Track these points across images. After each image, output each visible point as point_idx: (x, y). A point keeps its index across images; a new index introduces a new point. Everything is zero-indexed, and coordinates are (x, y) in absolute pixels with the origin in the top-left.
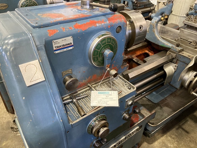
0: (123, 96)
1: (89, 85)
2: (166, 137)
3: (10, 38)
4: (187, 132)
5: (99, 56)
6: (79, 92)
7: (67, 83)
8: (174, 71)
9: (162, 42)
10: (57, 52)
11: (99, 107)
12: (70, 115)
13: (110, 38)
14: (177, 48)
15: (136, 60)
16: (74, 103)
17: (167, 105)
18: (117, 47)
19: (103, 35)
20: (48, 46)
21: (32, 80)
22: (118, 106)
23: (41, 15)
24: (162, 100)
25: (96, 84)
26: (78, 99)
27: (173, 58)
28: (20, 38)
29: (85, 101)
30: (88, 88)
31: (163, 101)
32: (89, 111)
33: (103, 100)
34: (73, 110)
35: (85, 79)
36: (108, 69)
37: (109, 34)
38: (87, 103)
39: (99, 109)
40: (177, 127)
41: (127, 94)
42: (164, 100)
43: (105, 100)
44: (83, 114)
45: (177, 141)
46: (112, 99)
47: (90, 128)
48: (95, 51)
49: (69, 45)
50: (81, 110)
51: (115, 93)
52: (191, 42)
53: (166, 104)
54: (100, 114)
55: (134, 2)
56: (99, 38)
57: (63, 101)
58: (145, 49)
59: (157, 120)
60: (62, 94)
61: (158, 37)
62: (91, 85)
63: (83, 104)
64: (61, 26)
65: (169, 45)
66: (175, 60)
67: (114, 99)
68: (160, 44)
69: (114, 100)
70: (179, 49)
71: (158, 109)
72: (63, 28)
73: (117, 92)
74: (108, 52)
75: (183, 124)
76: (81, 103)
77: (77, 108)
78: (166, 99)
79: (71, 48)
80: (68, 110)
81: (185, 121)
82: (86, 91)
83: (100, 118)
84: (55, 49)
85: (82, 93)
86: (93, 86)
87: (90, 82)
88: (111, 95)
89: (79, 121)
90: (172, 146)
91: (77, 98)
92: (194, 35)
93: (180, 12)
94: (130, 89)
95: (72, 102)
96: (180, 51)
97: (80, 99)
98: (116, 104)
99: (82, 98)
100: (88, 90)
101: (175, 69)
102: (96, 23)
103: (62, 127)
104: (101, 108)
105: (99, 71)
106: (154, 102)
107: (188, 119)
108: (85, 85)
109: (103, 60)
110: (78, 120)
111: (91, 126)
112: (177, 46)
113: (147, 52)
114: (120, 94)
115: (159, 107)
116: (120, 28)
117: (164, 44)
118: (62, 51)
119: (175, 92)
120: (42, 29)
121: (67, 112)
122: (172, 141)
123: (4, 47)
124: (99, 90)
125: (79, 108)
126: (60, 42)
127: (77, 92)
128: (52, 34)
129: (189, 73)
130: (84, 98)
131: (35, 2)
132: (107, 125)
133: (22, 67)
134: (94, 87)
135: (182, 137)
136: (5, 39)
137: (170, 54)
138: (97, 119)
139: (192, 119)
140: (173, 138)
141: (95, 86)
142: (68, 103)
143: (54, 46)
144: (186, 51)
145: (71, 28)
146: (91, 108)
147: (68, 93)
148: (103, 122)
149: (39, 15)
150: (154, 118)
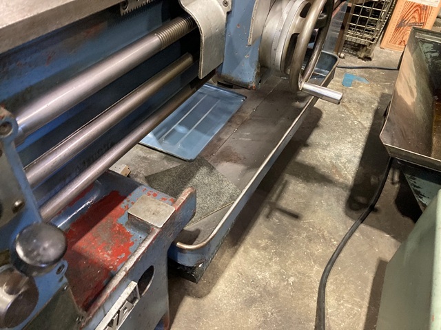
2: (246, 252)
4: (295, 216)
8: (223, 12)
17: (227, 156)
24: (208, 145)
31: (211, 147)
40: (266, 210)
42: (215, 142)
45: (276, 253)
53: (221, 152)
59: (207, 215)
71: (201, 176)
75: (279, 196)
78: (218, 139)
81: (280, 188)
90: (267, 275)
101: (225, 3)
106: (185, 158)
107: (287, 177)
115: (204, 170)
119: (238, 111)
122: (265, 257)
129: (278, 8)
135: (286, 235)
139: (296, 175)
140: (265, 248)
150: (194, 215)
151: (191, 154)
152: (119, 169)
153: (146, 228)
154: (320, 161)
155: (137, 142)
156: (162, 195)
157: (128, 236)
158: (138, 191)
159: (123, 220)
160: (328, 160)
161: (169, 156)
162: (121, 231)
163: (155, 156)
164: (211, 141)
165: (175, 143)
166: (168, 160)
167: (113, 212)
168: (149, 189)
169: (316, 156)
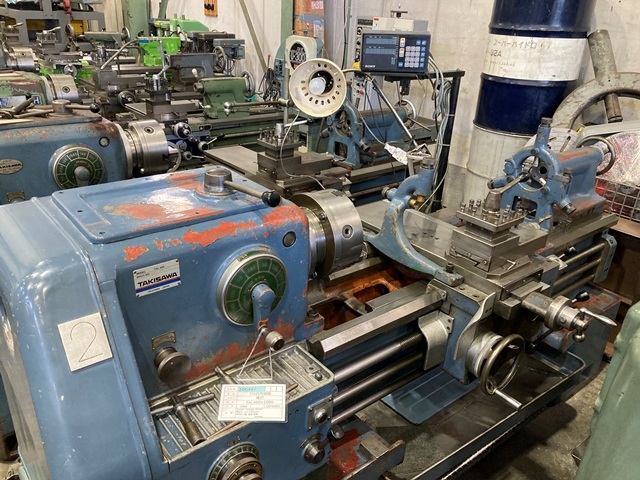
0: (300, 396)
1: (218, 369)
3: (44, 268)
5: (241, 300)
6: (192, 388)
7: (162, 364)
8: (446, 332)
9: (413, 260)
10: (141, 294)
11: (239, 423)
12: (165, 444)
13: (266, 260)
14: (448, 275)
15: (352, 303)
16: (179, 416)
17: (448, 430)
18: (285, 279)
19: (250, 254)
20: (123, 282)
21: (84, 357)
22: (283, 419)
23: (112, 208)
24: (435, 415)
25: (236, 367)
26: (189, 406)
27: (442, 301)
28: (66, 268)
29: (206, 409)
30: (216, 378)
31: (437, 417)
32: (212, 432)
33: (249, 407)
34: (175, 430)
35: (208, 355)
36: (263, 330)
37: (265, 249)
38: (210, 414)
39: (237, 427)
41: (309, 391)
42: (442, 413)
43: (253, 407)
44: (197, 439)
46: (270, 405)
47: (214, 476)
48: (229, 288)
49: (170, 279)
50: (193, 431)
51: (280, 389)
52: (478, 263)
53: (445, 425)
54: (239, 441)
55: (362, 147)
56: (242, 259)
57: (152, 409)
58: (378, 274)
60: (150, 392)
61: (404, 246)
62: (224, 371)
63: (201, 418)
64: (155, 238)
65: (430, 267)
66: (446, 306)
67: (275, 402)
68: (410, 266)
69: (276, 406)
70: (454, 277)
71: (420, 440)
72: (159, 242)
73: (284, 386)
74: (261, 291)
76: (196, 415)
77: (185, 425)
78: (447, 413)
79: (175, 284)
80: (162, 432)
82: (209, 386)
83: (239, 450)
84: (137, 287)
85: (201, 389)
86: (228, 373)
87: (219, 364)
88: (269, 394)
89: (186, 456)
91: (185, 403)
92: (482, 246)
93: (493, 169)
94: (320, 379)
95: (173, 412)
96: (456, 284)
97: (194, 405)
98: (278, 414)
99: (199, 403)
100: (216, 383)
101: (448, 328)
102: (234, 228)
103: (144, 470)
104: (243, 425)
105: (244, 336)
106: (412, 421)
108: (208, 370)
109: (251, 309)
110: (184, 454)
111: (218, 469)
112: (447, 271)
113: (383, 281)
114: (294, 391)
115: (424, 436)
116: (291, 237)
117: (418, 264)
118: (153, 290)
120: (111, 245)
121: (159, 435)
123: (29, 287)
124: (242, 383)
125: (190, 425)
126: (152, 273)
127: (187, 388)
128: (133, 256)
130: (203, 402)
131: (94, 156)
132: (258, 468)
133: (64, 329)
134: (229, 376)
136: (33, 270)
137: (434, 289)
138: (232, 454)
141: (234, 374)
142: (164, 416)
143: (137, 281)
144: (470, 283)
145: (175, 242)
146: (218, 425)
147: (164, 391)
148: (248, 460)
149: (106, 208)
150: (402, 462)
151: (418, 420)
152: (360, 415)
153: (369, 456)
154: (553, 464)
155: (379, 399)
156: (383, 440)
157: (357, 458)
158: (369, 434)
159: (356, 448)
160: (563, 466)
161: (399, 416)
162: (354, 455)
163: (388, 412)
164: (439, 413)
165: (407, 406)
166: (398, 419)
167: (351, 442)
168: (376, 434)
169: (552, 458)
